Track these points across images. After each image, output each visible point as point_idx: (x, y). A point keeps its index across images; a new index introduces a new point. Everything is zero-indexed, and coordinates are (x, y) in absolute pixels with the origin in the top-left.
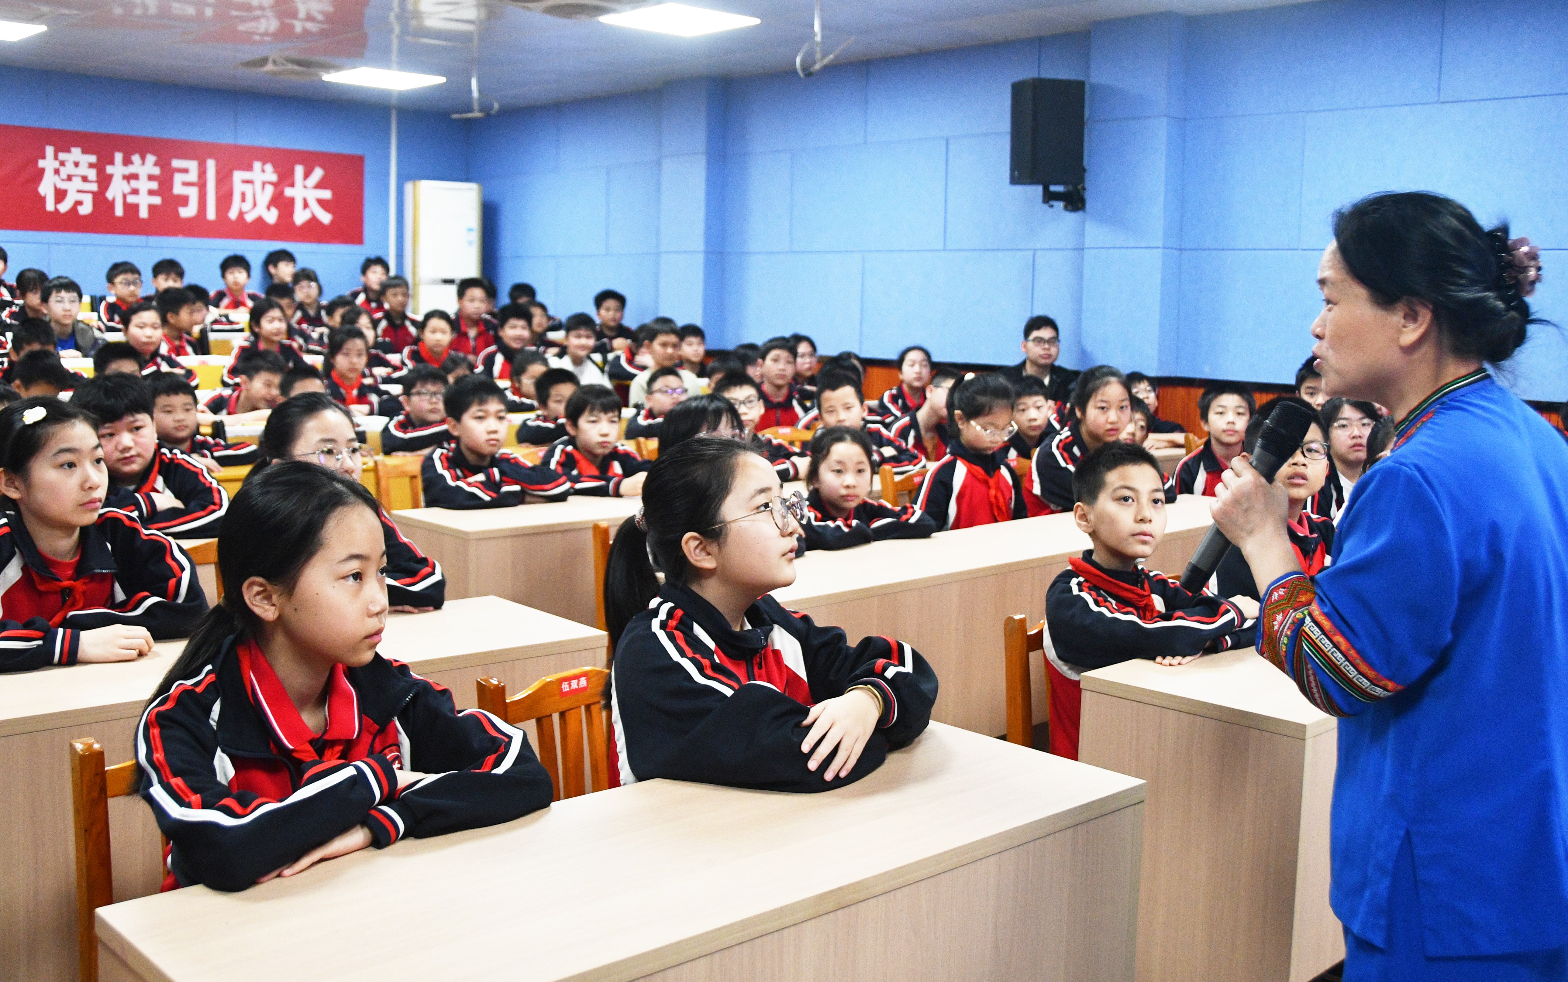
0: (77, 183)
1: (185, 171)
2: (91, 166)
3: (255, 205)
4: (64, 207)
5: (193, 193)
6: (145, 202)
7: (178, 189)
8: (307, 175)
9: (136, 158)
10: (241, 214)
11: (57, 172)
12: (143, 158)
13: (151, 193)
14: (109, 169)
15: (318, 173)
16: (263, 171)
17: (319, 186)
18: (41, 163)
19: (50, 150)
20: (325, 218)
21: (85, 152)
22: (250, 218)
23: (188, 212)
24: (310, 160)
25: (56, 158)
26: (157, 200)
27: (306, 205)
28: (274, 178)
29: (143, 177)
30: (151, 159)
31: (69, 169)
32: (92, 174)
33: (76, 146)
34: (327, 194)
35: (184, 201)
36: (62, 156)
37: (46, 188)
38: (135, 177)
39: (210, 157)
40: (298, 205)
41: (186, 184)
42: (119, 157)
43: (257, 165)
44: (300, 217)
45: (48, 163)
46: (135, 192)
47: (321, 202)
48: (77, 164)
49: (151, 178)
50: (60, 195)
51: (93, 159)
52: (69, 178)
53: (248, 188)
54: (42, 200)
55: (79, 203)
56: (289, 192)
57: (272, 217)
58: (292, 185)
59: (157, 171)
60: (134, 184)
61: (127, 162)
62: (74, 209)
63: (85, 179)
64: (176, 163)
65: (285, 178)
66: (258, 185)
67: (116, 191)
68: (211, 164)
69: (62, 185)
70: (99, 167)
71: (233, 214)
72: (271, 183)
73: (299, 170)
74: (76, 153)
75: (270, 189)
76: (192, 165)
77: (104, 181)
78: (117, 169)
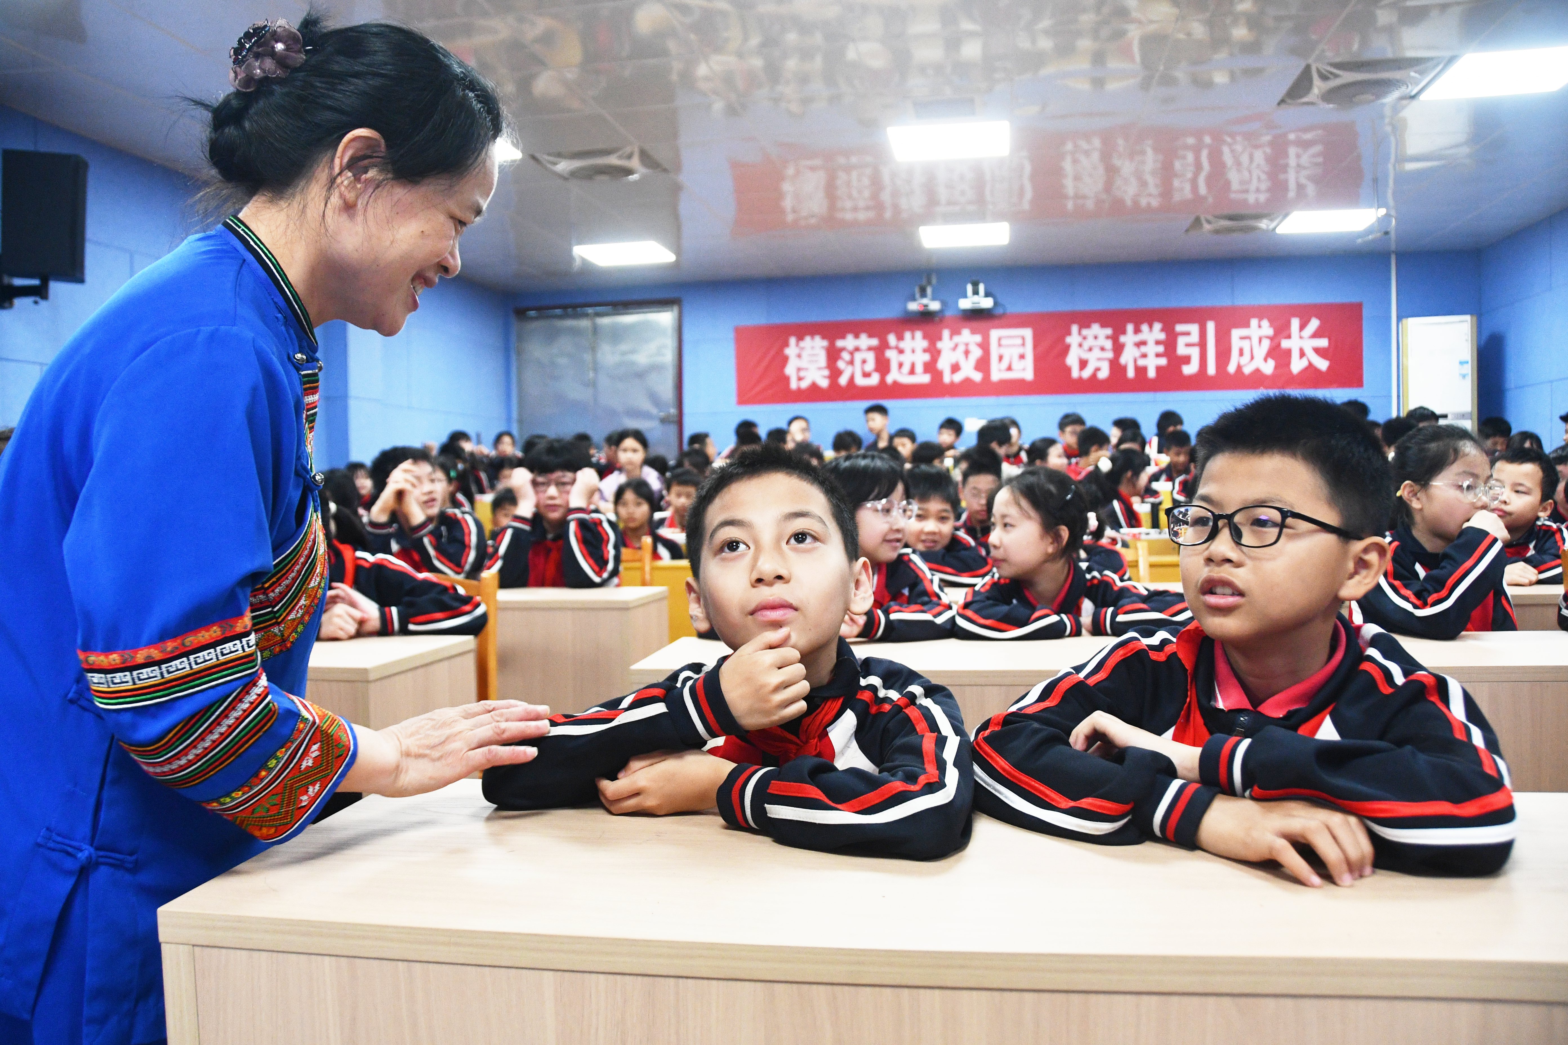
0: (1097, 353)
1: (1188, 334)
2: (1108, 337)
3: (1252, 358)
4: (1087, 374)
5: (1195, 353)
6: (1153, 364)
7: (1181, 350)
8: (1302, 327)
9: (1145, 327)
10: (1239, 368)
11: (1080, 345)
12: (1151, 327)
13: (1158, 355)
14: (1122, 339)
15: (1314, 324)
16: (1260, 327)
17: (1316, 335)
18: (1068, 340)
19: (1075, 328)
20: (1323, 365)
21: (1103, 326)
22: (1247, 370)
23: (1189, 370)
24: (1305, 313)
25: (1080, 333)
26: (1163, 361)
27: (1302, 354)
28: (1270, 332)
29: (1151, 343)
30: (1157, 326)
31: (1090, 342)
32: (1109, 344)
33: (1095, 322)
34: (1323, 343)
35: (1187, 360)
36: (1085, 332)
37: (1072, 360)
38: (1144, 343)
39: (1211, 319)
40: (1295, 355)
41: (1188, 345)
42: (1130, 328)
43: (1254, 322)
44: (1297, 366)
45: (1073, 339)
46: (1144, 356)
47: (1317, 351)
48: (1096, 338)
49: (1158, 343)
50: (1083, 364)
51: (1109, 331)
52: (1090, 349)
53: (1246, 345)
54: (1068, 370)
55: (1098, 369)
56: (1285, 344)
57: (1268, 368)
58: (1289, 337)
59: (1162, 336)
60: (1143, 349)
61: (1137, 331)
62: (1094, 375)
63: (1103, 349)
64: (1179, 328)
65: (1282, 331)
66: (1255, 341)
67: (1128, 358)
68: (1211, 326)
69: (1085, 356)
70: (1115, 338)
71: (1232, 368)
72: (1267, 337)
73: (1295, 323)
74: (1096, 328)
75: (1266, 344)
76: (1194, 328)
77: (1118, 348)
78: (1129, 338)
